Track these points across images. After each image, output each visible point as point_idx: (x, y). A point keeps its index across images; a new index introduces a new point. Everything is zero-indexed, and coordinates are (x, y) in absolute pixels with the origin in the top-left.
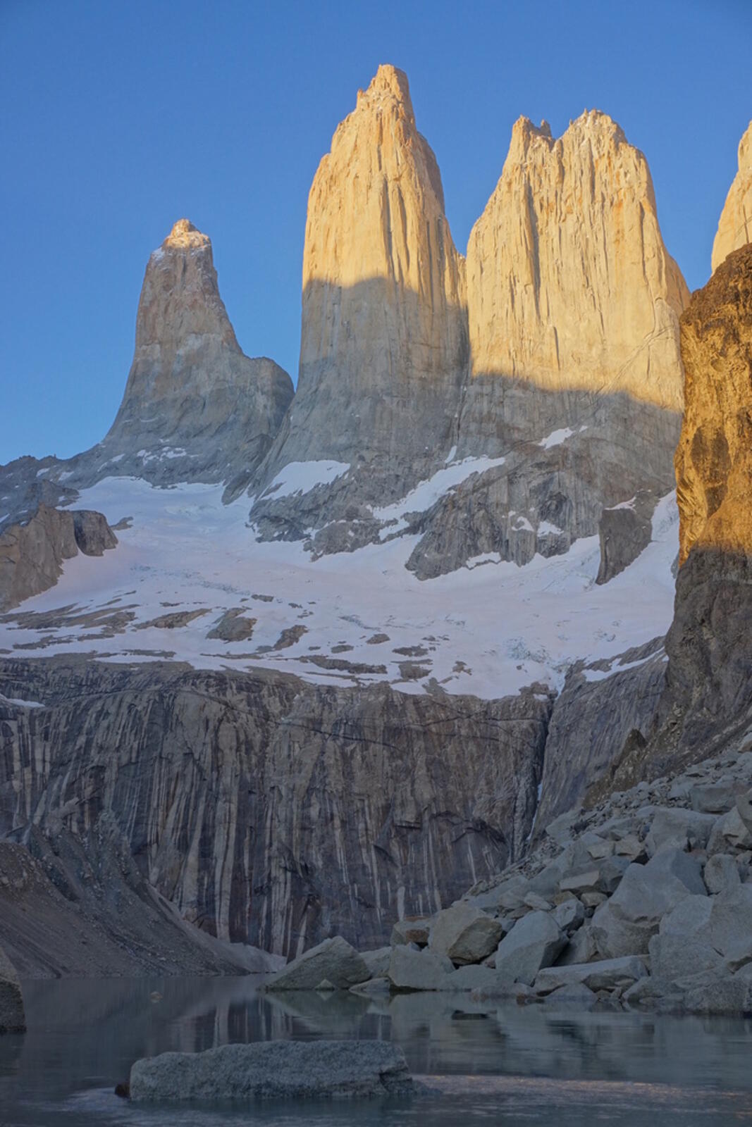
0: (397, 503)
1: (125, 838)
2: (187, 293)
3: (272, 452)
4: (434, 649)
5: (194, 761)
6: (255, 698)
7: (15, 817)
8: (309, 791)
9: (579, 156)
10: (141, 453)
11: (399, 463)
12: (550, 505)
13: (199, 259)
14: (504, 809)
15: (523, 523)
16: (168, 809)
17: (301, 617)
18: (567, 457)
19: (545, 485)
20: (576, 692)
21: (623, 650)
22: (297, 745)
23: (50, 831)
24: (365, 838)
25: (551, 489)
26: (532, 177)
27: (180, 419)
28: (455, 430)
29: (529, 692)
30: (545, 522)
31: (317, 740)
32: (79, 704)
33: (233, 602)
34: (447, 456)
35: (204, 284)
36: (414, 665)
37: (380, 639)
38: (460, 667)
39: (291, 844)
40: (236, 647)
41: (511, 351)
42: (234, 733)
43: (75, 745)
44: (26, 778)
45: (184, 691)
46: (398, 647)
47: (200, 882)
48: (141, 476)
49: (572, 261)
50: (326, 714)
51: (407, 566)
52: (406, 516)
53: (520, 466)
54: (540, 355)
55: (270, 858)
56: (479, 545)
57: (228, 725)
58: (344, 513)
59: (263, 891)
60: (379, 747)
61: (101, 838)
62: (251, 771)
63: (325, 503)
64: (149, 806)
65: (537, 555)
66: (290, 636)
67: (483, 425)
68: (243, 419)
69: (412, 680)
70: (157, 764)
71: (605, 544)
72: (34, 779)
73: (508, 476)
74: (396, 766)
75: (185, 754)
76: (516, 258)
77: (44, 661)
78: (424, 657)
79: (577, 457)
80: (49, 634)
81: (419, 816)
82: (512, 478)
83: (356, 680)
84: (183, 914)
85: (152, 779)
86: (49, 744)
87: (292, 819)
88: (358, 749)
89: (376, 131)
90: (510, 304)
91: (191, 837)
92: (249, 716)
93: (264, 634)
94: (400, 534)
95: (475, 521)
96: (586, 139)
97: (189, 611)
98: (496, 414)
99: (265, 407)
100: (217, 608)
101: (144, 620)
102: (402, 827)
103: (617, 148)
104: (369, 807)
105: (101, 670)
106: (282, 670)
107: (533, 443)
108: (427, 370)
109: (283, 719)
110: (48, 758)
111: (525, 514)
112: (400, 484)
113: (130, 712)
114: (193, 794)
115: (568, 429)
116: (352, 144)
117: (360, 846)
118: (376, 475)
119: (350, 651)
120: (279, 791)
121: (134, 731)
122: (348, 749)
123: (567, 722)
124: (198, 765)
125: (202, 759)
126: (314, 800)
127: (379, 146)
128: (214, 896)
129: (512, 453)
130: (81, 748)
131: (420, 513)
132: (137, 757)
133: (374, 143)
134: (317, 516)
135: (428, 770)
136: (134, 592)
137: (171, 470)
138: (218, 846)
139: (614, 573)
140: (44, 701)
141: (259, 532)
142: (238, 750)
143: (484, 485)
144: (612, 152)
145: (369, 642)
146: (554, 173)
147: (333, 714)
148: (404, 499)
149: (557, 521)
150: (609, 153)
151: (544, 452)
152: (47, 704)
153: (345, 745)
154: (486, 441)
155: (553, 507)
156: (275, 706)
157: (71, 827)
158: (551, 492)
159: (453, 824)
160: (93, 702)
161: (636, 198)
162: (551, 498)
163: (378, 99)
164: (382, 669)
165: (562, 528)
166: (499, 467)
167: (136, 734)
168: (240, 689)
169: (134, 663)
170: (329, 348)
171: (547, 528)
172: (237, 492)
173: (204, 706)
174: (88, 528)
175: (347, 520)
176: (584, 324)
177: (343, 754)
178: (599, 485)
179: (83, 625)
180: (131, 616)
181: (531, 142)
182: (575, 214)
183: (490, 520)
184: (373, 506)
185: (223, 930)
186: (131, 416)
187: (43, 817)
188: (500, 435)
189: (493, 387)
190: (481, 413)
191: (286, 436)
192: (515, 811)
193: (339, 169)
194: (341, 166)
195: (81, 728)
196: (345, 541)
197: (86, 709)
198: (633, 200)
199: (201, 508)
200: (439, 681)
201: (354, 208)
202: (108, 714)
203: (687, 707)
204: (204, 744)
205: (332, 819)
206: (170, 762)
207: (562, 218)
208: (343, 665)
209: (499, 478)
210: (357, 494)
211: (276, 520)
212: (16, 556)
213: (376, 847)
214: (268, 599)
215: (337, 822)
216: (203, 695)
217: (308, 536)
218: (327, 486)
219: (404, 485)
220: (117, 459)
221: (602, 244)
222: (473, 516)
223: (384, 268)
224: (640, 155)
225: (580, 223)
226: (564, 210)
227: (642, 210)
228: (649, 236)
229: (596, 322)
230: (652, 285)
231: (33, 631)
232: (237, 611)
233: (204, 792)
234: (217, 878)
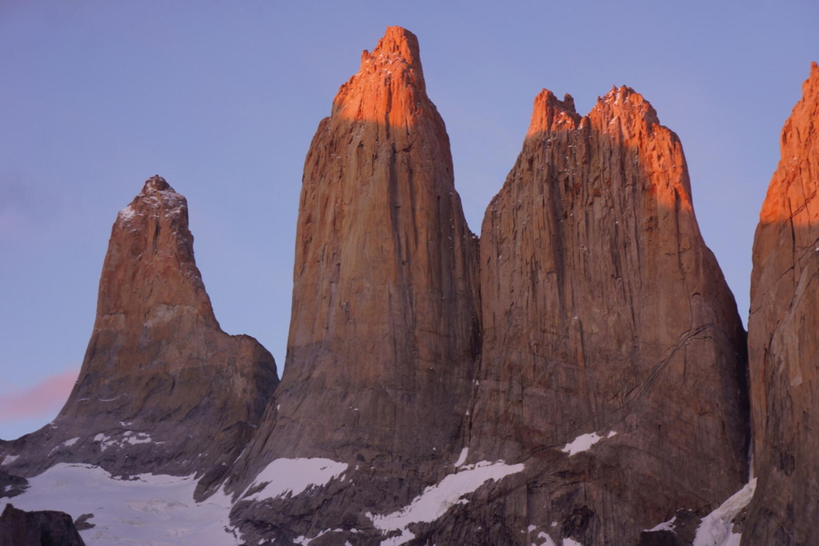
0: (401, 511)
2: (159, 259)
3: (255, 444)
9: (608, 135)
10: (99, 437)
11: (403, 466)
12: (575, 520)
13: (173, 222)
15: (543, 540)
18: (594, 466)
19: (569, 496)
25: (576, 501)
26: (556, 155)
27: (145, 399)
28: (467, 429)
30: (569, 539)
34: (457, 459)
35: (179, 249)
41: (532, 344)
48: (98, 464)
49: (601, 249)
52: (411, 527)
53: (541, 474)
54: (564, 350)
58: (341, 521)
63: (319, 508)
67: (499, 425)
68: (218, 403)
73: (528, 485)
76: (539, 242)
79: (604, 466)
82: (531, 486)
89: (383, 96)
90: (531, 292)
95: (491, 536)
96: (616, 118)
98: (514, 415)
99: (244, 390)
103: (650, 129)
107: (556, 449)
108: (435, 361)
111: (547, 529)
112: (404, 489)
115: (594, 434)
116: (355, 109)
118: (377, 477)
127: (387, 113)
129: (532, 460)
131: (427, 524)
133: (382, 110)
134: (310, 522)
137: (134, 458)
141: (241, 538)
143: (500, 495)
144: (644, 132)
146: (580, 154)
148: (409, 507)
149: (583, 539)
150: (640, 133)
151: (568, 459)
154: (503, 444)
155: (578, 522)
158: (576, 505)
161: (671, 184)
162: (575, 512)
163: (387, 62)
166: (518, 474)
170: (324, 331)
172: (210, 488)
175: (344, 529)
176: (612, 319)
178: (630, 498)
181: (555, 117)
182: (603, 197)
183: (507, 535)
184: (374, 514)
186: (88, 394)
188: (519, 439)
189: (511, 383)
190: (497, 413)
191: (272, 427)
193: (340, 135)
194: (342, 131)
198: (668, 185)
199: (170, 505)
201: (357, 178)
207: (589, 202)
209: (518, 487)
210: (355, 499)
211: (261, 525)
218: (321, 489)
219: (409, 490)
220: (70, 443)
221: (633, 231)
222: (488, 530)
223: (389, 246)
224: (674, 137)
225: (609, 207)
226: (591, 192)
227: (677, 197)
228: (684, 226)
229: (626, 317)
230: (689, 278)
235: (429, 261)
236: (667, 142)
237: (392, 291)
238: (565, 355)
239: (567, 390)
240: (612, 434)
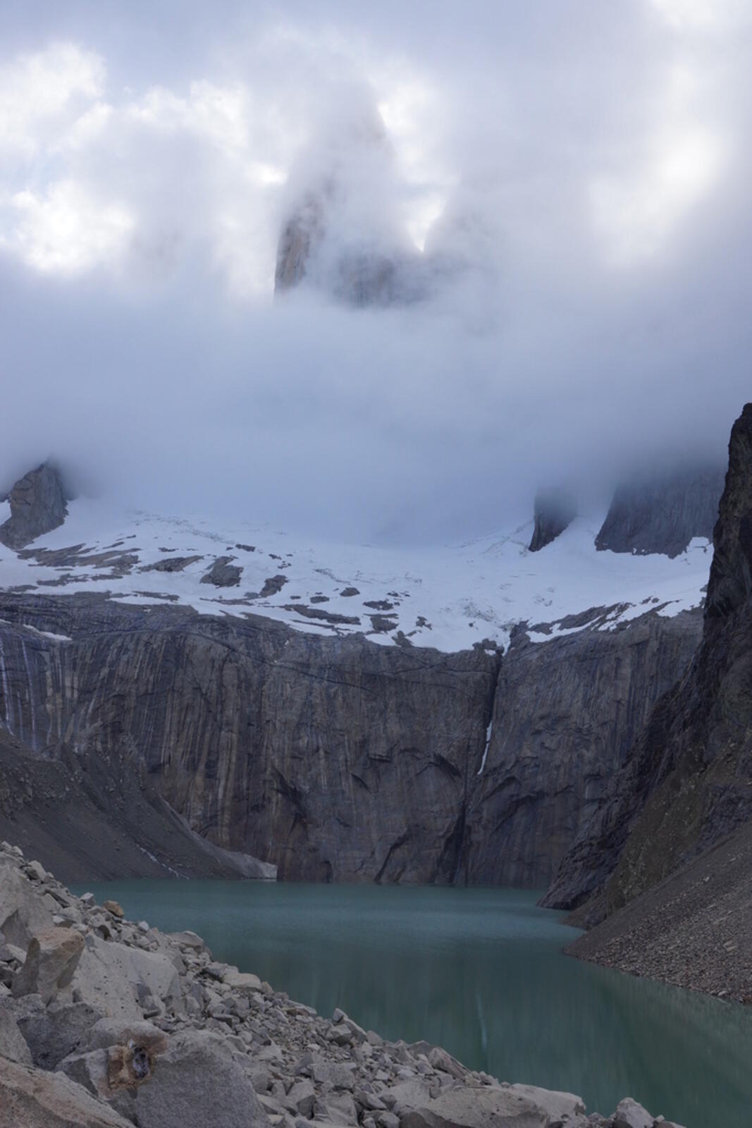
1: (142, 759)
4: (398, 604)
5: (202, 694)
6: (252, 642)
7: (49, 736)
8: (299, 725)
14: (460, 748)
16: (179, 735)
17: (281, 568)
20: (521, 650)
21: (562, 617)
22: (288, 685)
23: (78, 749)
24: (344, 768)
29: (481, 647)
31: (306, 682)
32: (101, 639)
33: (220, 551)
36: (383, 619)
37: (351, 592)
38: (421, 622)
39: (283, 770)
40: (229, 592)
42: (235, 671)
43: (99, 675)
44: (57, 702)
45: (192, 634)
46: (367, 601)
47: (205, 798)
50: (312, 659)
55: (264, 781)
57: (230, 665)
59: (259, 807)
60: (357, 690)
61: (121, 757)
62: (250, 705)
64: (163, 731)
66: (274, 585)
69: (383, 632)
70: (169, 696)
72: (63, 703)
74: (372, 707)
75: (195, 689)
77: (67, 598)
78: (391, 611)
80: (65, 573)
81: (390, 751)
83: (336, 630)
84: (191, 824)
85: (165, 709)
86: (77, 673)
87: (284, 749)
88: (339, 692)
91: (199, 760)
92: (248, 658)
93: (252, 582)
97: (185, 557)
100: (209, 555)
101: (146, 563)
102: (375, 760)
104: (349, 741)
105: (118, 609)
106: (272, 618)
109: (276, 661)
110: (76, 686)
113: (146, 650)
114: (201, 723)
117: (340, 774)
119: (327, 602)
120: (274, 725)
121: (150, 666)
122: (332, 691)
123: (514, 677)
124: (205, 699)
125: (209, 694)
126: (302, 733)
128: (216, 811)
130: (103, 679)
132: (153, 689)
135: (398, 712)
136: (134, 536)
138: (222, 770)
139: (546, 542)
140: (72, 635)
142: (239, 687)
145: (343, 594)
147: (319, 660)
152: (74, 639)
153: (329, 687)
156: (269, 650)
157: (96, 746)
159: (417, 758)
160: (113, 639)
164: (356, 621)
167: (151, 669)
168: (240, 634)
169: (146, 605)
173: (211, 648)
177: (328, 696)
179: (94, 566)
180: (135, 559)
185: (224, 841)
187: (72, 736)
192: (468, 750)
195: (104, 661)
197: (108, 645)
200: (405, 633)
202: (127, 650)
204: (210, 681)
205: (318, 750)
206: (181, 694)
208: (322, 615)
212: (31, 499)
213: (354, 776)
214: (250, 549)
215: (322, 753)
216: (209, 638)
231: (51, 569)
232: (226, 559)
233: (210, 722)
234: (220, 796)
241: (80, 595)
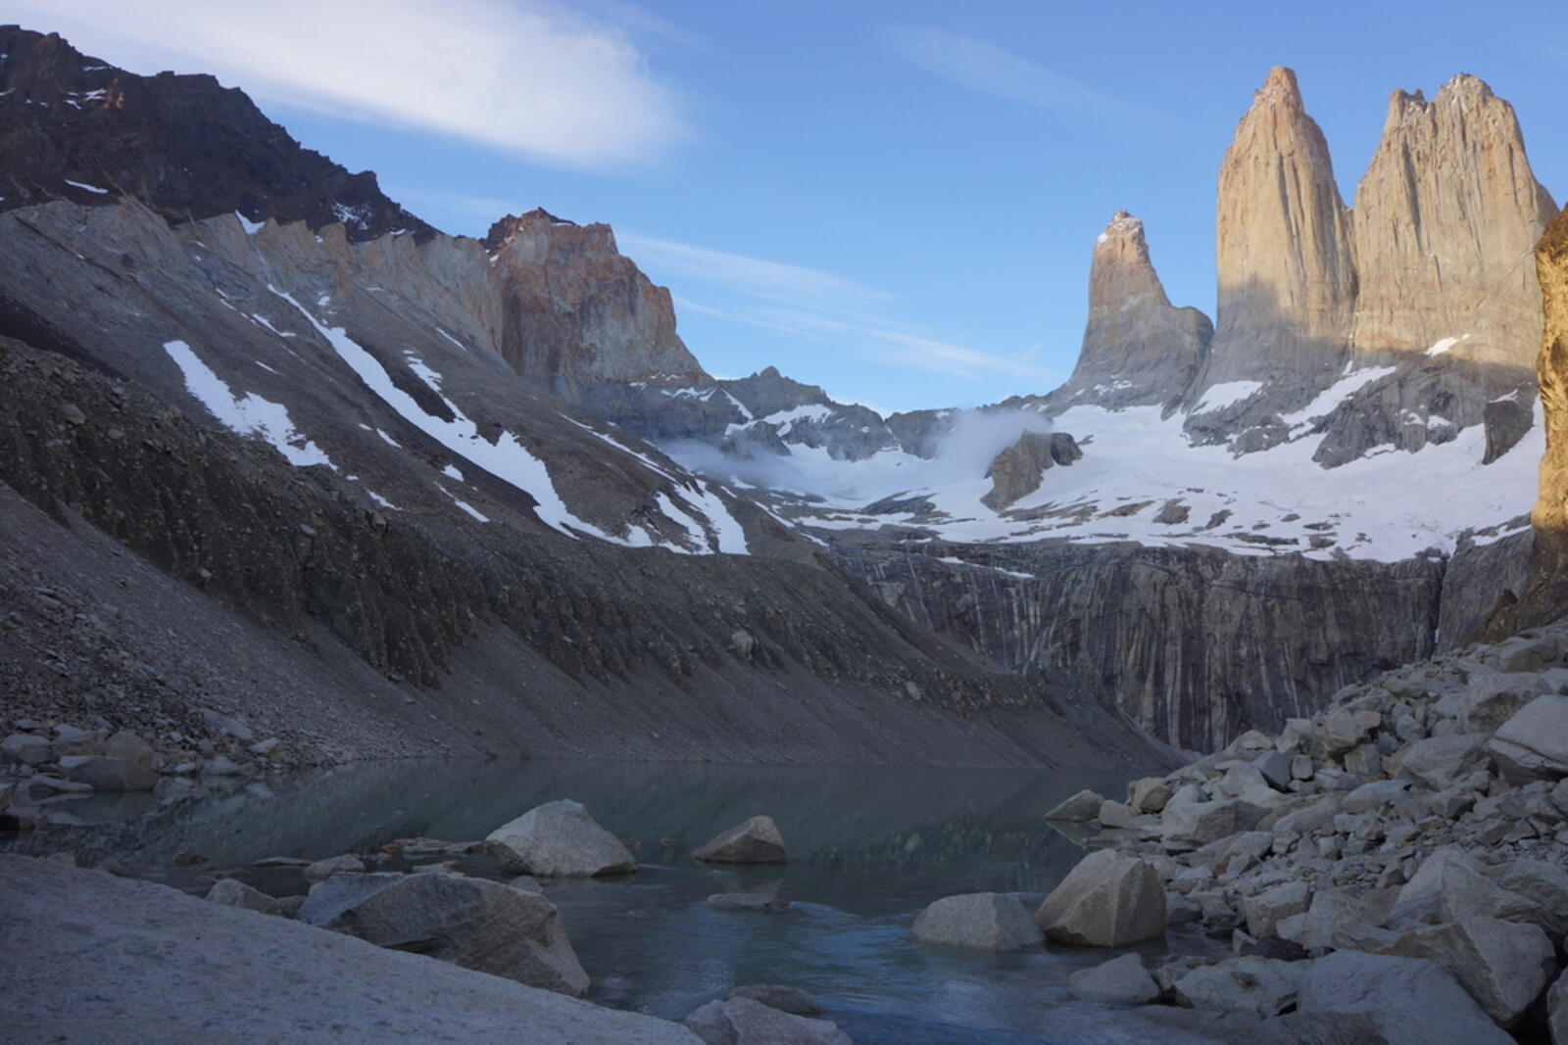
0: (1304, 410)
1: (1097, 672)
2: (1126, 264)
3: (1199, 377)
4: (1339, 524)
5: (1147, 614)
6: (1192, 567)
7: (1017, 656)
8: (1238, 636)
9: (1450, 113)
10: (1097, 387)
11: (1304, 379)
12: (1438, 401)
13: (1134, 238)
14: (1405, 651)
15: (1413, 419)
16: (1128, 650)
17: (1226, 503)
18: (1452, 362)
19: (1433, 386)
20: (1466, 554)
21: (1510, 518)
22: (1227, 602)
23: (1042, 666)
24: (1285, 673)
25: (1438, 388)
26: (1408, 136)
29: (1424, 555)
30: (1434, 416)
31: (1243, 597)
32: (1058, 574)
33: (1173, 495)
34: (1344, 369)
35: (1139, 256)
36: (1322, 537)
37: (1292, 518)
38: (1362, 537)
39: (1225, 676)
40: (1176, 529)
41: (1397, 279)
42: (1176, 593)
43: (1058, 604)
44: (1023, 628)
45: (1137, 563)
46: (1308, 523)
47: (1155, 703)
48: (1098, 404)
49: (1450, 200)
50: (1249, 577)
51: (1314, 459)
52: (1311, 420)
53: (1409, 372)
54: (1423, 280)
55: (1209, 687)
56: (1375, 438)
57: (1171, 587)
58: (1259, 421)
59: (1206, 711)
60: (1294, 602)
61: (1080, 671)
62: (1191, 621)
63: (1243, 414)
64: (1114, 647)
65: (1428, 444)
66: (1219, 519)
67: (1375, 342)
68: (1174, 355)
69: (1321, 549)
70: (1118, 618)
71: (1489, 431)
72: (1029, 629)
74: (1310, 616)
75: (1140, 610)
76: (1397, 204)
77: (1032, 544)
78: (1330, 531)
79: (1460, 361)
80: (1035, 525)
81: (1331, 655)
82: (1401, 382)
83: (1274, 551)
84: (1144, 726)
85: (1115, 629)
86: (1039, 604)
87: (1225, 658)
88: (1277, 604)
89: (1271, 119)
90: (1394, 242)
91: (1147, 671)
92: (1188, 581)
93: (1198, 517)
94: (1306, 434)
95: (1371, 420)
96: (1456, 98)
97: (1138, 502)
98: (1386, 332)
99: (1192, 344)
100: (1161, 499)
101: (1104, 512)
102: (1316, 664)
103: (1485, 101)
104: (1288, 649)
105: (1074, 549)
106: (1213, 545)
107: (1421, 353)
108: (1323, 302)
109: (1214, 582)
110: (1038, 613)
111: (1416, 411)
112: (1305, 395)
113: (1096, 579)
114: (1147, 639)
115: (1451, 338)
116: (1251, 133)
117: (1282, 679)
118: (1285, 389)
119: (1268, 528)
120: (1215, 637)
121: (1100, 594)
122: (1269, 604)
123: (1459, 579)
124: (1150, 618)
125: (1153, 614)
126: (1242, 643)
127: (1274, 131)
128: (1166, 715)
129: (1401, 363)
130: (1061, 606)
131: (1323, 417)
132: (1104, 612)
133: (1270, 129)
134: (1237, 424)
135: (1337, 619)
136: (1097, 491)
137: (1121, 398)
138: (1168, 677)
139: (1499, 454)
140: (1034, 573)
142: (1180, 606)
143: (1377, 390)
144: (1480, 105)
145: (1285, 520)
146: (1428, 130)
147: (1255, 578)
148: (1309, 406)
149: (1445, 415)
150: (1477, 106)
151: (1430, 359)
152: (1037, 575)
153: (1266, 601)
155: (1441, 403)
156: (1208, 572)
157: (1057, 663)
158: (1438, 391)
159: (1360, 661)
160: (1069, 573)
161: (1506, 140)
162: (1438, 396)
163: (1272, 94)
164: (1295, 541)
165: (1450, 420)
166: (1391, 375)
167: (1102, 595)
168: (1179, 560)
169: (1098, 544)
171: (1436, 421)
172: (1172, 410)
173: (1153, 574)
174: (1060, 446)
175: (1262, 426)
176: (1462, 252)
177: (1265, 608)
178: (1482, 382)
179: (1059, 517)
180: (1095, 509)
181: (1406, 108)
182: (1449, 161)
183: (1384, 418)
184: (1283, 414)
185: (1175, 740)
186: (1088, 360)
187: (1037, 655)
188: (1390, 349)
189: (1382, 310)
190: (1372, 333)
191: (1209, 365)
192: (1414, 651)
194: (1243, 151)
195: (1061, 592)
196: (1261, 443)
197: (1064, 578)
198: (1502, 141)
199: (1146, 425)
200: (1344, 547)
201: (1256, 182)
203: (1553, 571)
204: (1154, 602)
205: (1258, 658)
206: (1128, 616)
207: (1438, 166)
208: (1262, 539)
209: (1391, 383)
210: (1269, 405)
211: (1204, 430)
212: (1008, 469)
213: (1295, 680)
214: (1199, 491)
215: (1262, 660)
216: (1151, 566)
217: (1230, 441)
218: (1244, 402)
219: (1309, 395)
220: (1079, 393)
221: (1475, 182)
222: (1369, 416)
223: (1283, 226)
224: (1505, 104)
225: (1454, 167)
226: (1439, 159)
227: (1511, 150)
228: (1519, 171)
229: (1473, 247)
230: (1525, 210)
231: (1024, 523)
232: (1176, 501)
233: (1156, 638)
234: (1169, 701)
235: (1314, 234)
236: (1500, 108)
237: (1288, 258)
238: (1424, 284)
239: (1428, 309)
240: (1466, 336)
241: (1043, 541)
